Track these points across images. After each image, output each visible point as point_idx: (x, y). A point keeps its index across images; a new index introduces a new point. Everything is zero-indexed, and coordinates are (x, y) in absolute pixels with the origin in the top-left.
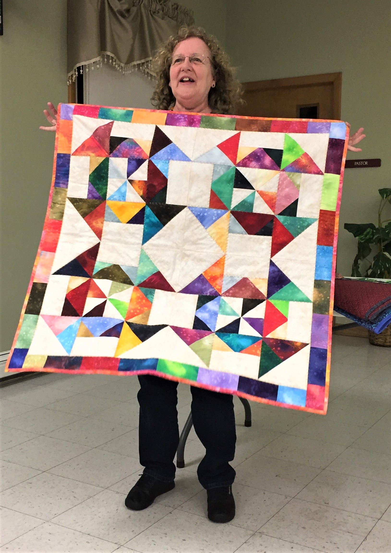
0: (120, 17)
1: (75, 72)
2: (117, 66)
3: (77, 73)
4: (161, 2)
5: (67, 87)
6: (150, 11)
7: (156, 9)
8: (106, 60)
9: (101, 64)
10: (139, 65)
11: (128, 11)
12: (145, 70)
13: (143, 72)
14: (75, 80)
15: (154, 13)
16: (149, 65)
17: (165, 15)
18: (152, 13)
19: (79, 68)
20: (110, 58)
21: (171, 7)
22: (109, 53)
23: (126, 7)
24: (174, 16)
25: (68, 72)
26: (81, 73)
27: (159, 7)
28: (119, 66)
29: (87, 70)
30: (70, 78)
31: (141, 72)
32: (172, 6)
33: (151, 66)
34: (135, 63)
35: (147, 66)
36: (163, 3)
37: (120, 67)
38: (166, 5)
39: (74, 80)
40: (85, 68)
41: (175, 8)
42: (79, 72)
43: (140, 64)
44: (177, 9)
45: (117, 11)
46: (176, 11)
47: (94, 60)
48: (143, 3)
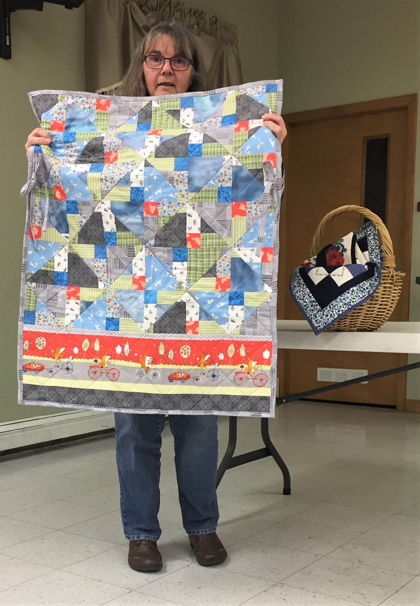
4: (196, 16)
17: (201, 30)
21: (208, 21)
24: (213, 30)
27: (193, 21)
32: (210, 19)
36: (200, 15)
38: (203, 18)
41: (213, 21)
44: (216, 22)
45: (143, 26)
46: (214, 25)
47: (116, 85)
48: (174, 16)
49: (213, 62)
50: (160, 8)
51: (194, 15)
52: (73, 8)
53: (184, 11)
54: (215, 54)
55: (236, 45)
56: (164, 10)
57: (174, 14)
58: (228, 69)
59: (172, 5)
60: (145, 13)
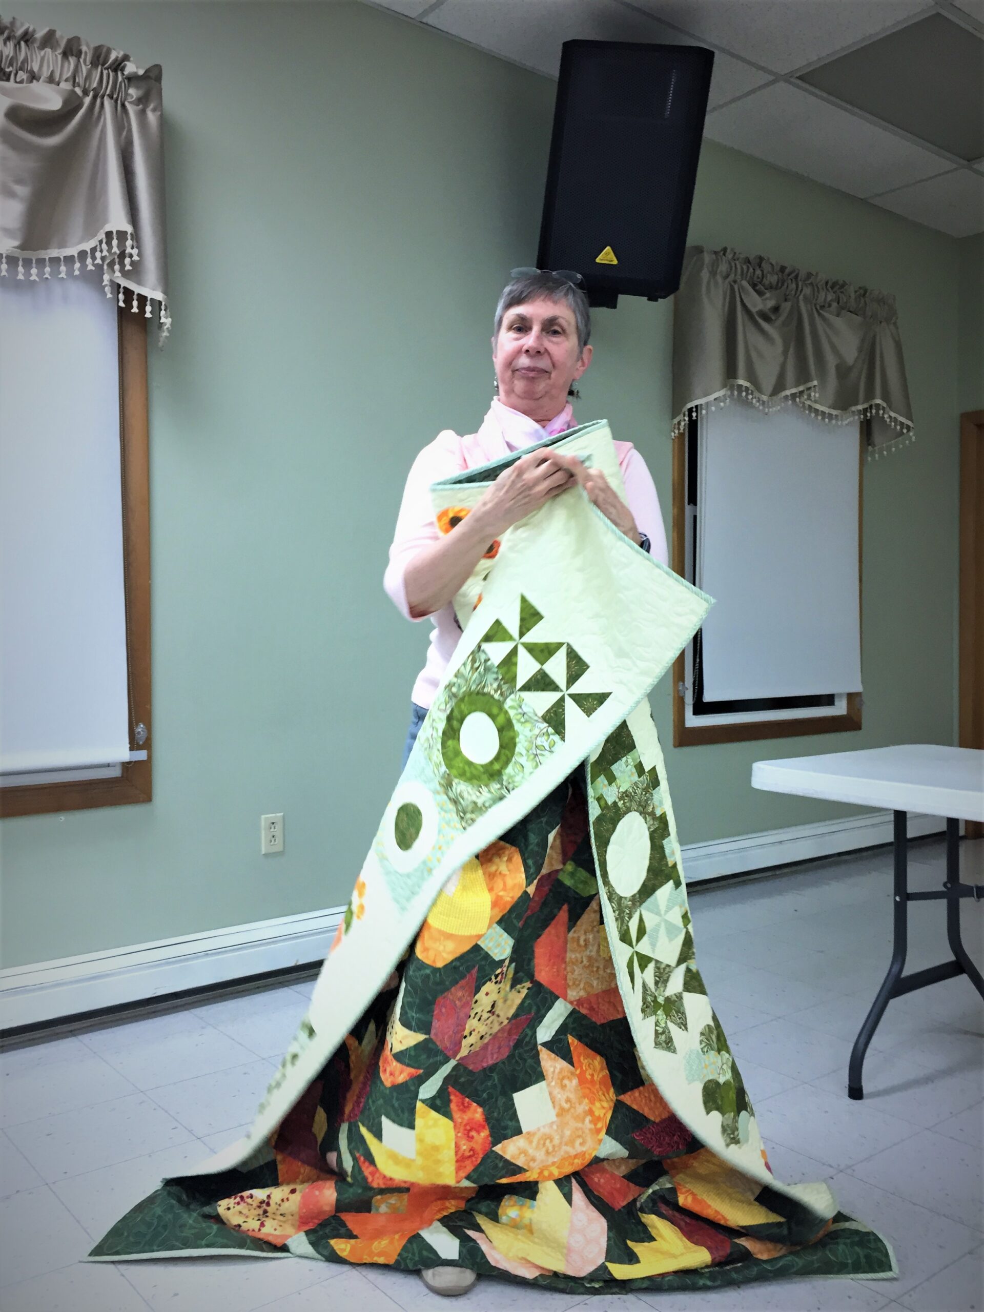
0: (761, 321)
1: (684, 416)
2: (754, 401)
3: (687, 419)
4: (835, 289)
5: (671, 441)
6: (815, 305)
7: (825, 299)
8: (736, 393)
9: (728, 401)
10: (794, 396)
11: (776, 309)
12: (806, 402)
13: (801, 405)
14: (684, 430)
15: (822, 307)
16: (813, 394)
17: (843, 308)
18: (818, 308)
19: (690, 410)
20: (744, 389)
21: (853, 295)
22: (741, 382)
23: (771, 303)
24: (860, 307)
25: (674, 416)
26: (694, 418)
27: (831, 297)
28: (759, 401)
29: (704, 412)
30: (677, 426)
31: (798, 406)
32: (856, 292)
33: (815, 396)
34: (788, 392)
35: (809, 396)
36: (839, 289)
37: (761, 402)
38: (845, 291)
39: (682, 429)
40: (701, 409)
41: (860, 295)
42: (690, 416)
43: (796, 393)
44: (864, 295)
45: (757, 312)
46: (862, 298)
47: (716, 395)
48: (802, 294)
49: (860, 350)
50: (783, 285)
51: (832, 288)
52: (659, 299)
53: (817, 286)
54: (863, 341)
55: (895, 324)
56: (787, 286)
57: (802, 290)
58: (882, 357)
59: (799, 278)
60: (760, 293)
